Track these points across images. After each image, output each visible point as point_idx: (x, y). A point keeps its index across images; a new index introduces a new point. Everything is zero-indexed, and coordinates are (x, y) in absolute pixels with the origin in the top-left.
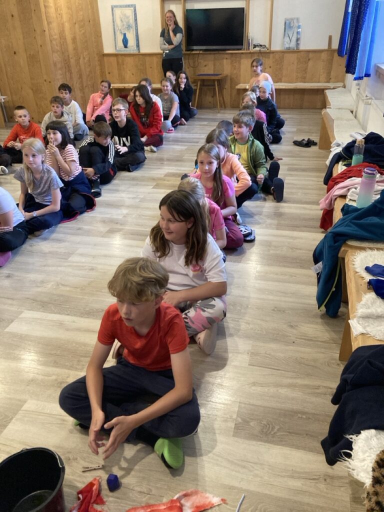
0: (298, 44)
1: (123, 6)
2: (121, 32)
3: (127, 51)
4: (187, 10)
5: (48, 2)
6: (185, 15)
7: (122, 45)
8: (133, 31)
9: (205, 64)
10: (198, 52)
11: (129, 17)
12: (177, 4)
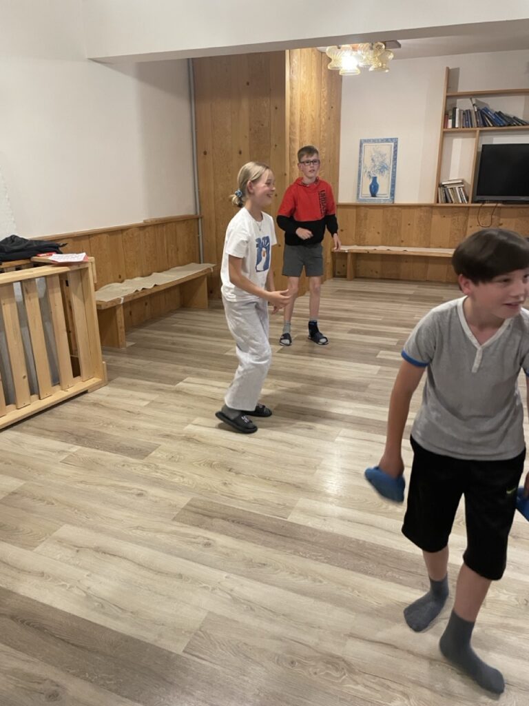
1: (378, 140)
2: (370, 176)
3: (375, 201)
4: (483, 146)
5: (295, 133)
6: (478, 153)
7: (369, 193)
8: (388, 174)
9: (501, 222)
10: (494, 205)
11: (385, 155)
12: (464, 137)
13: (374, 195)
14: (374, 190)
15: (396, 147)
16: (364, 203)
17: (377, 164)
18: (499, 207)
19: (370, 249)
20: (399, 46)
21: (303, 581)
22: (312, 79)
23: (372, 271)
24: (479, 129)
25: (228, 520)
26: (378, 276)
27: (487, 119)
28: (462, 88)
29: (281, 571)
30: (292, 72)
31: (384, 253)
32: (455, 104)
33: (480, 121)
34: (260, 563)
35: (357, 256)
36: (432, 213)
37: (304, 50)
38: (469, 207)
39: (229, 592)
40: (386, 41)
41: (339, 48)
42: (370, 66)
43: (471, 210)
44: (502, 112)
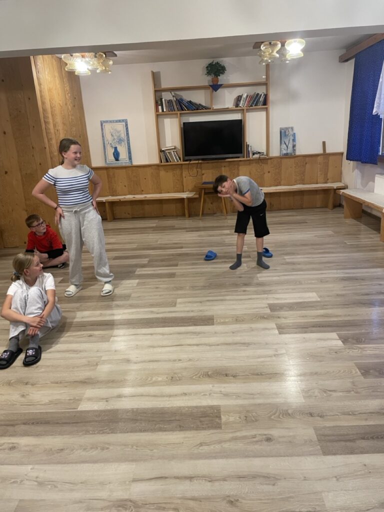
0: (294, 150)
1: (113, 121)
2: (112, 146)
3: (118, 164)
4: (184, 123)
5: (48, 117)
6: (181, 128)
7: (113, 158)
8: (125, 144)
9: (203, 173)
10: (197, 162)
11: (120, 131)
12: (171, 118)
13: (117, 159)
14: (116, 155)
15: (127, 125)
16: (111, 166)
17: (116, 138)
18: (201, 163)
19: (121, 198)
20: (116, 55)
21: (94, 453)
22: (55, 77)
23: (125, 213)
24: (179, 112)
25: (29, 424)
26: (131, 217)
27: (182, 106)
28: (164, 85)
29: (77, 450)
30: (38, 72)
31: (131, 199)
32: (161, 96)
33: (178, 106)
34: (58, 450)
35: (112, 203)
36: (159, 169)
37: (46, 56)
38: (182, 164)
39: (35, 480)
40: (106, 52)
41: (72, 56)
42: (98, 69)
43: (183, 166)
44: (192, 101)
